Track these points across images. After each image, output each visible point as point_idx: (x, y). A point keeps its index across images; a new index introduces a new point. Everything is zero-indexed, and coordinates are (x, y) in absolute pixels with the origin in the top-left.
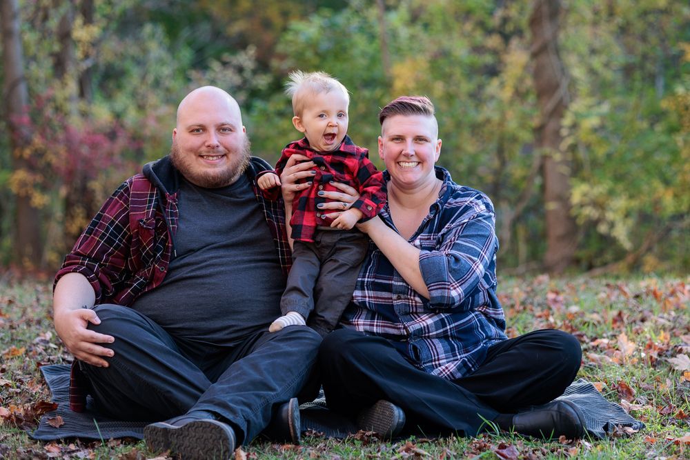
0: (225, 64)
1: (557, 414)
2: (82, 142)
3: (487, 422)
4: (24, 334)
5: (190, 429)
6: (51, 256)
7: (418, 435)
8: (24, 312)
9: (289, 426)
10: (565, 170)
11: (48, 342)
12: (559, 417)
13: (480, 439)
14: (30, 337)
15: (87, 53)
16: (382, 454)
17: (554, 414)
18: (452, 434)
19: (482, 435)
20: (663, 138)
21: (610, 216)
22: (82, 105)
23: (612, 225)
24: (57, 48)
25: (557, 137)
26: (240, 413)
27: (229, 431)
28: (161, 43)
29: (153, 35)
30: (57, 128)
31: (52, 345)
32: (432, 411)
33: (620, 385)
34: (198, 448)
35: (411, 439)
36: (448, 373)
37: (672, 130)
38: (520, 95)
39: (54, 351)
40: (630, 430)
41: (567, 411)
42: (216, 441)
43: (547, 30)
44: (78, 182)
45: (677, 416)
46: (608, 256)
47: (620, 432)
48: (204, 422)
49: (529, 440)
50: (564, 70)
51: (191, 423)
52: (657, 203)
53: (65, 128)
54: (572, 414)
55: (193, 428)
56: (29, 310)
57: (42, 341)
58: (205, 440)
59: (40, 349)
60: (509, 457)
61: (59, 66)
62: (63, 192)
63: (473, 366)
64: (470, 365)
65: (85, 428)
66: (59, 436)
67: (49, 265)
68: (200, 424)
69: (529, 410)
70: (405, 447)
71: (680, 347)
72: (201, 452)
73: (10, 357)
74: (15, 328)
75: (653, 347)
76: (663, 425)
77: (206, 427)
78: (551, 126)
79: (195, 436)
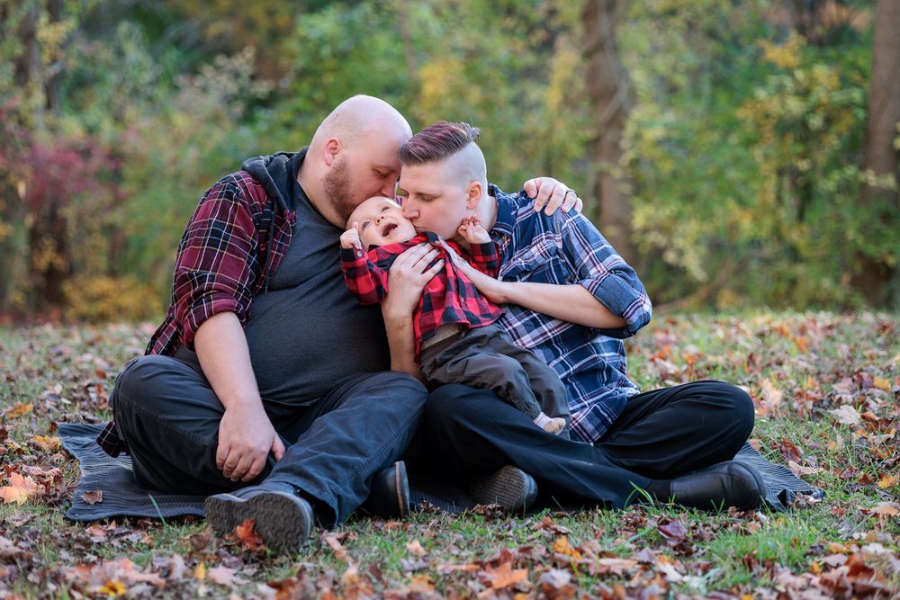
0: (217, 68)
1: (727, 478)
2: (50, 161)
3: (640, 490)
4: (25, 387)
5: (258, 503)
6: (15, 297)
7: (554, 507)
8: (18, 361)
9: (397, 497)
10: (626, 188)
11: (59, 397)
12: (730, 482)
13: (630, 513)
14: (34, 391)
15: (55, 56)
16: (514, 532)
17: (724, 477)
18: (598, 507)
19: (631, 507)
20: (741, 152)
21: (679, 242)
22: (50, 118)
23: (681, 253)
24: (19, 50)
25: (616, 150)
26: (327, 487)
27: (305, 507)
28: (138, 46)
29: (129, 36)
30: (20, 146)
31: (65, 401)
32: (573, 478)
33: (784, 443)
34: (267, 528)
35: (544, 512)
36: (576, 424)
37: (749, 143)
38: (568, 102)
39: (69, 408)
40: (811, 499)
41: (741, 473)
42: (288, 520)
43: (603, 23)
44: (46, 209)
45: (860, 480)
46: (675, 291)
47: (803, 502)
48: (275, 495)
49: (693, 513)
50: (623, 73)
51: (259, 496)
52: (734, 228)
53: (30, 145)
54: (748, 476)
55: (262, 502)
56: (23, 359)
57: (51, 395)
58: (275, 517)
59: (49, 404)
60: (674, 534)
61: (22, 71)
62: (30, 220)
63: (609, 416)
64: (606, 415)
65: (130, 503)
66: (102, 515)
67: (14, 306)
68: (270, 497)
69: (691, 474)
70: (541, 524)
71: (837, 397)
72: (269, 533)
73: (15, 415)
74: (14, 381)
75: (805, 396)
76: (847, 493)
77: (277, 502)
78: (609, 137)
79: (263, 512)
